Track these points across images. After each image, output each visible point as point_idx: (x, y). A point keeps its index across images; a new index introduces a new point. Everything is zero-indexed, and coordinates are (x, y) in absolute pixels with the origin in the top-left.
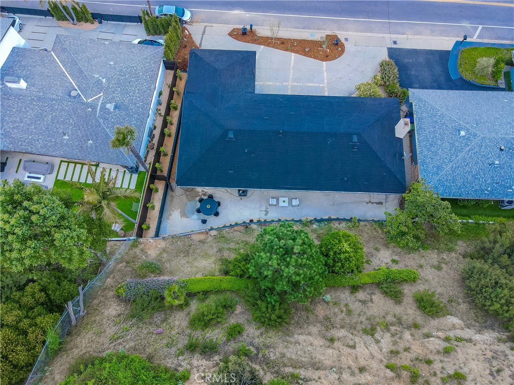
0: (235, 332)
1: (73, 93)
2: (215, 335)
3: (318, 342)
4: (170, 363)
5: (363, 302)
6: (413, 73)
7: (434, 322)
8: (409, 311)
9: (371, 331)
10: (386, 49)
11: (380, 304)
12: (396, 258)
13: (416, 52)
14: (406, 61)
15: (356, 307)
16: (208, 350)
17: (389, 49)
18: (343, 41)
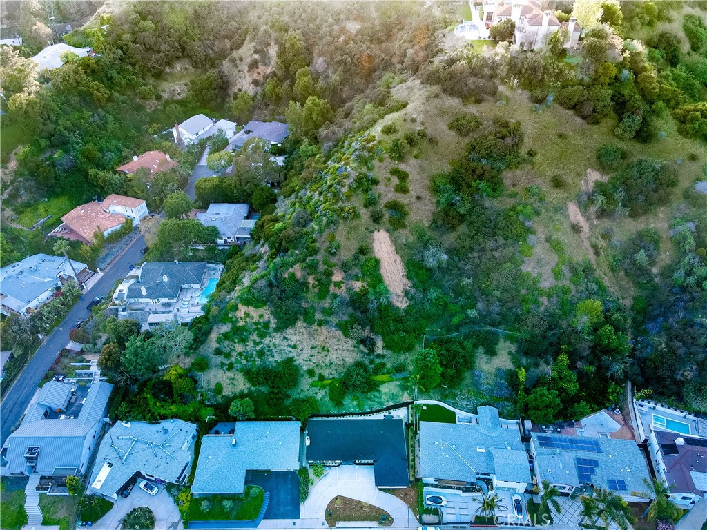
0: (371, 362)
1: (454, 446)
2: (378, 361)
3: (347, 359)
4: (389, 352)
5: (331, 374)
6: (289, 497)
7: (311, 367)
8: (317, 371)
9: (331, 363)
10: (301, 517)
11: (326, 373)
12: (315, 395)
13: (284, 516)
14: (290, 508)
15: (334, 372)
16: (379, 356)
17: (298, 517)
18: (325, 522)
